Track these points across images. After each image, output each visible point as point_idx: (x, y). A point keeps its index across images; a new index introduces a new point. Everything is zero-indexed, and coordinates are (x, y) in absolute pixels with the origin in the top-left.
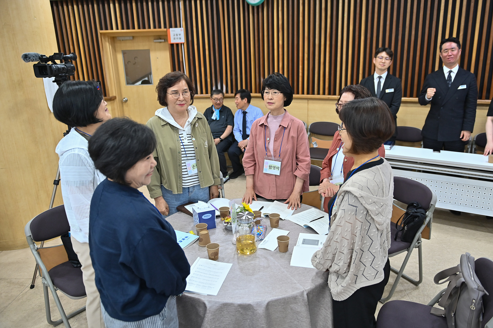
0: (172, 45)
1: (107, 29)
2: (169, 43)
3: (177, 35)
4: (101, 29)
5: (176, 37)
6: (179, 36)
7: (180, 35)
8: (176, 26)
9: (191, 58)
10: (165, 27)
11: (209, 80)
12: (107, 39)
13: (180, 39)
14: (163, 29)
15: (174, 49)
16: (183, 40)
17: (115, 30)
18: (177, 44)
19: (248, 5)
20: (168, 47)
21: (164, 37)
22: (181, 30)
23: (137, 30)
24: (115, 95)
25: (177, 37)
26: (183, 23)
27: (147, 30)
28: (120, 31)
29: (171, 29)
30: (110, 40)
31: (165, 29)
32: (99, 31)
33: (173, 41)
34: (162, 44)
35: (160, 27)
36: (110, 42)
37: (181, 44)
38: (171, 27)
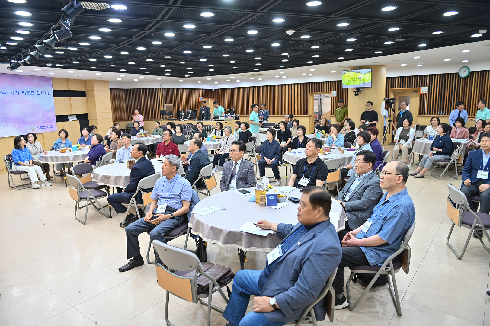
0: (421, 94)
1: (393, 88)
5: (423, 91)
7: (425, 90)
8: (424, 87)
9: (429, 99)
10: (419, 87)
11: (437, 109)
12: (392, 92)
14: (418, 88)
15: (422, 96)
16: (426, 92)
17: (397, 89)
18: (424, 94)
19: (461, 77)
20: (419, 95)
21: (417, 91)
22: (426, 88)
23: (406, 88)
26: (428, 85)
27: (411, 88)
28: (399, 89)
29: (422, 88)
31: (419, 88)
32: (390, 89)
33: (422, 92)
34: (415, 94)
35: (417, 87)
37: (426, 94)
38: (422, 87)
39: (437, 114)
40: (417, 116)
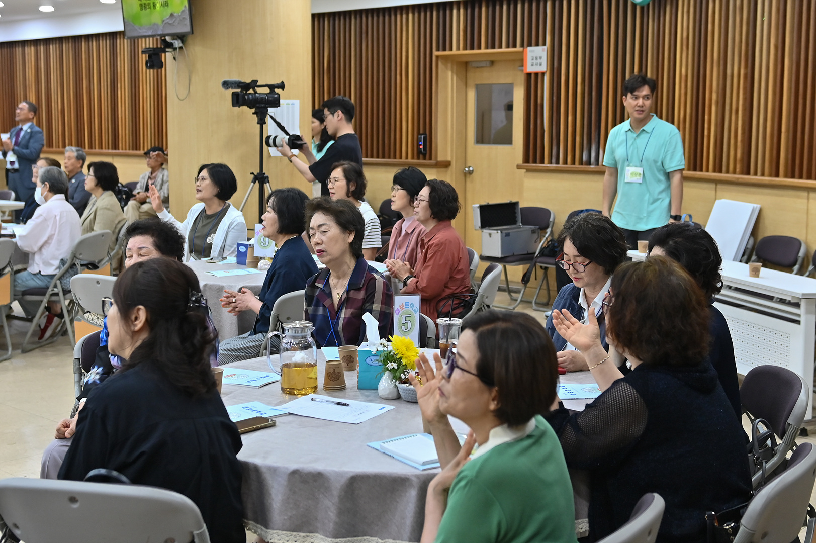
0: (529, 75)
1: (444, 50)
2: (525, 72)
3: (536, 58)
4: (438, 50)
5: (535, 61)
6: (539, 61)
7: (541, 58)
8: (537, 45)
9: (555, 98)
10: (522, 45)
13: (541, 65)
14: (518, 48)
15: (533, 81)
16: (543, 67)
17: (456, 52)
18: (537, 74)
20: (523, 78)
21: (520, 61)
22: (543, 50)
23: (484, 50)
24: (449, 159)
25: (537, 61)
26: (548, 38)
27: (498, 50)
28: (461, 51)
29: (529, 49)
30: (455, 67)
31: (523, 49)
32: (435, 53)
33: (530, 69)
35: (515, 45)
36: (455, 71)
37: (542, 74)
38: (530, 45)
39: (581, 163)
40: (519, 167)
